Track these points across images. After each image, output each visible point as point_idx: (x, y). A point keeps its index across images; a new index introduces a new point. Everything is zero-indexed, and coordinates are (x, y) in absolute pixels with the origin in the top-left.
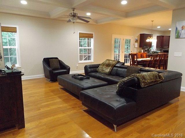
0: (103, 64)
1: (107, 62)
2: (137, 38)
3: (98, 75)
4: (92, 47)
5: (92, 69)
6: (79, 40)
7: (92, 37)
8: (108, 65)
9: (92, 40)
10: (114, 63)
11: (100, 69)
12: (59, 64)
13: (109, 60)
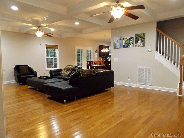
0: (65, 69)
1: (68, 67)
2: (96, 49)
3: (60, 76)
4: (58, 56)
5: (56, 73)
6: (45, 51)
7: (57, 48)
8: (68, 70)
9: (57, 51)
10: (73, 67)
11: (62, 72)
12: (28, 70)
13: (69, 66)
